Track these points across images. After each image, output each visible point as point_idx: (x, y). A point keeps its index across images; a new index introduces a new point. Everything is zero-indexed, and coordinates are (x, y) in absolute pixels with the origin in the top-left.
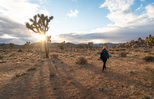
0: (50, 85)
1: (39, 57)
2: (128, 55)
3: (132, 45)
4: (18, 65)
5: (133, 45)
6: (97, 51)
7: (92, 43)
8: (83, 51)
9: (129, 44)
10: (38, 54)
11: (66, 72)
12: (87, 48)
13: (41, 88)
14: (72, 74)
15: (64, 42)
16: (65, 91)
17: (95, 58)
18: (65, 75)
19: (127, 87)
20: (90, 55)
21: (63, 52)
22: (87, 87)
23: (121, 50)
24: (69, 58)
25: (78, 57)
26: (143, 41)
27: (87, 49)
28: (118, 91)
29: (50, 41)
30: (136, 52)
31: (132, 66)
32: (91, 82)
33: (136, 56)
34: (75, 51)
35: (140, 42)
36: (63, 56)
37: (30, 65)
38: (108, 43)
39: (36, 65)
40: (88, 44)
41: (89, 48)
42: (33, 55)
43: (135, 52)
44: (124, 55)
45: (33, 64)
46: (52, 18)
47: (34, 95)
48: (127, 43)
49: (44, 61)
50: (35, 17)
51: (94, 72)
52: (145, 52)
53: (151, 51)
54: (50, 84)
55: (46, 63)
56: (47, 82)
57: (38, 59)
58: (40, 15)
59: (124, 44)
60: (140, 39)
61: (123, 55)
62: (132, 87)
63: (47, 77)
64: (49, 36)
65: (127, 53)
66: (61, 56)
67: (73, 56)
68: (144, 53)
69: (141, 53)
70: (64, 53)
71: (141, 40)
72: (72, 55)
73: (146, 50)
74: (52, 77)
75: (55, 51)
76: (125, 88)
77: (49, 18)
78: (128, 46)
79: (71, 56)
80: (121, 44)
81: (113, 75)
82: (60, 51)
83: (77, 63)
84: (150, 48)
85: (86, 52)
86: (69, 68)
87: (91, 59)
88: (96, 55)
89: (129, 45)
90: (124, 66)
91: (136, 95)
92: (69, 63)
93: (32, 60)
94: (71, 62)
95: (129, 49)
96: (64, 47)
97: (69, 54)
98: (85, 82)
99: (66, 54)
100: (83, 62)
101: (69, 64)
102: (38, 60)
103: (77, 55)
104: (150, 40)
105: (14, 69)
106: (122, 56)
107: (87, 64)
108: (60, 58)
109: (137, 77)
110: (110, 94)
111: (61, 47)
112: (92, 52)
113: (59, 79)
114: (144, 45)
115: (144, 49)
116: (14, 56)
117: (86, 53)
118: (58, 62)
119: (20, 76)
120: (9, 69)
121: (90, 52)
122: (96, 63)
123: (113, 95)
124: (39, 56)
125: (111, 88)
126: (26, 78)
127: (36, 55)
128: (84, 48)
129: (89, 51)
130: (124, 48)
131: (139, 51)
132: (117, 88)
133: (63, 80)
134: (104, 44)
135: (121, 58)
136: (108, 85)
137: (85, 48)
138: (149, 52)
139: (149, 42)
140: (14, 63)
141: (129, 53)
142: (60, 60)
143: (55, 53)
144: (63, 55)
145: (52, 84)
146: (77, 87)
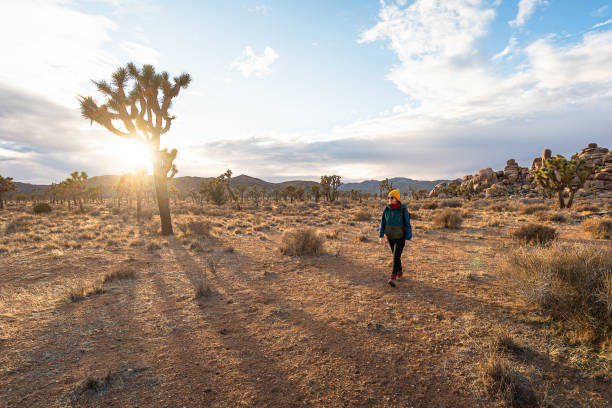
0: (203, 323)
1: (132, 233)
2: (467, 224)
3: (485, 187)
4: (60, 263)
5: (489, 186)
6: (357, 207)
7: (335, 180)
8: (302, 208)
9: (476, 183)
10: (125, 220)
11: (251, 283)
12: (318, 196)
13: (174, 330)
14: (274, 287)
15: (229, 173)
16: (259, 337)
17: (349, 234)
18: (247, 291)
19: (453, 319)
20: (330, 223)
21: (223, 215)
22: (329, 322)
23: (445, 205)
24: (250, 234)
25: (286, 230)
26: (523, 172)
27: (317, 201)
28: (426, 329)
29: (175, 171)
30: (497, 213)
31: (477, 259)
32: (342, 310)
33: (496, 225)
34: (270, 209)
35: (514, 174)
36: (229, 228)
37: (107, 262)
38: (396, 179)
39: (132, 260)
40: (319, 181)
41: (323, 199)
42: (106, 225)
43: (492, 211)
44: (452, 224)
45: (120, 259)
46: (184, 81)
47: (160, 352)
48: (468, 178)
49: (158, 247)
50: (120, 78)
51: (349, 278)
52: (528, 212)
53: (547, 209)
54: (204, 319)
55: (168, 255)
56: (190, 312)
57: (130, 241)
58: (139, 67)
59: (458, 182)
60: (512, 163)
61: (449, 224)
62: (468, 317)
63: (184, 298)
64: (169, 151)
65: (465, 216)
66: (220, 229)
67: (267, 228)
68: (523, 217)
69: (511, 217)
70: (230, 217)
71: (518, 168)
72: (262, 224)
73: (530, 203)
74: (204, 298)
75: (192, 210)
76: (447, 321)
77: (176, 80)
78: (472, 190)
79: (259, 229)
80: (444, 183)
81: (411, 287)
82: (212, 210)
83: (285, 252)
84: (545, 196)
85: (316, 212)
86: (259, 270)
87: (335, 237)
88: (352, 225)
89: (475, 187)
90: (449, 258)
91: (477, 336)
92: (256, 253)
93: (110, 243)
94: (264, 250)
95: (473, 203)
96: (226, 192)
97: (249, 221)
98: (322, 310)
99: (238, 220)
100: (307, 249)
101: (258, 256)
102: (132, 245)
103: (282, 223)
104: (544, 170)
105: (50, 278)
106: (447, 227)
107: (321, 254)
108: (217, 236)
109: (486, 290)
110: (401, 339)
111: (213, 194)
112: (337, 212)
113: (230, 302)
114: (525, 187)
115: (525, 202)
116: (27, 230)
117: (315, 215)
118: (216, 249)
119: (84, 299)
120: (29, 275)
121: (328, 214)
122: (353, 250)
123: (408, 342)
124: (129, 228)
125: (404, 322)
126: (107, 304)
127: (118, 226)
128: (305, 197)
129: (324, 211)
130: (454, 199)
131: (507, 209)
132: (422, 321)
133: (245, 306)
134: (383, 182)
135: (441, 234)
136: (394, 315)
137: (309, 197)
138: (540, 212)
139: (540, 178)
140: (42, 256)
141: (470, 217)
142: (221, 243)
143: (191, 215)
144: (228, 225)
145: (208, 318)
146: (298, 323)
